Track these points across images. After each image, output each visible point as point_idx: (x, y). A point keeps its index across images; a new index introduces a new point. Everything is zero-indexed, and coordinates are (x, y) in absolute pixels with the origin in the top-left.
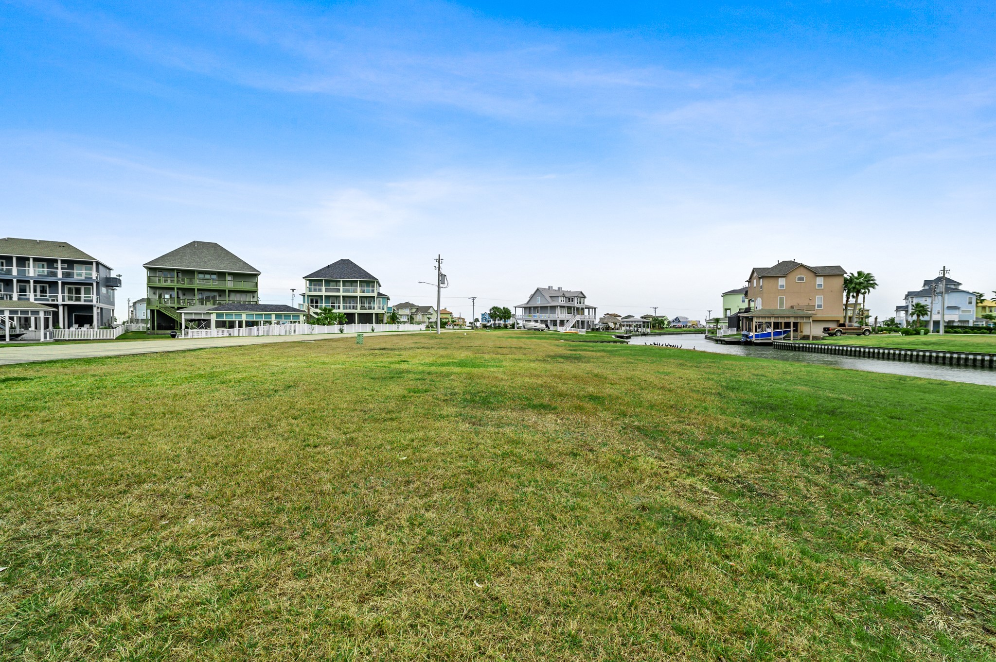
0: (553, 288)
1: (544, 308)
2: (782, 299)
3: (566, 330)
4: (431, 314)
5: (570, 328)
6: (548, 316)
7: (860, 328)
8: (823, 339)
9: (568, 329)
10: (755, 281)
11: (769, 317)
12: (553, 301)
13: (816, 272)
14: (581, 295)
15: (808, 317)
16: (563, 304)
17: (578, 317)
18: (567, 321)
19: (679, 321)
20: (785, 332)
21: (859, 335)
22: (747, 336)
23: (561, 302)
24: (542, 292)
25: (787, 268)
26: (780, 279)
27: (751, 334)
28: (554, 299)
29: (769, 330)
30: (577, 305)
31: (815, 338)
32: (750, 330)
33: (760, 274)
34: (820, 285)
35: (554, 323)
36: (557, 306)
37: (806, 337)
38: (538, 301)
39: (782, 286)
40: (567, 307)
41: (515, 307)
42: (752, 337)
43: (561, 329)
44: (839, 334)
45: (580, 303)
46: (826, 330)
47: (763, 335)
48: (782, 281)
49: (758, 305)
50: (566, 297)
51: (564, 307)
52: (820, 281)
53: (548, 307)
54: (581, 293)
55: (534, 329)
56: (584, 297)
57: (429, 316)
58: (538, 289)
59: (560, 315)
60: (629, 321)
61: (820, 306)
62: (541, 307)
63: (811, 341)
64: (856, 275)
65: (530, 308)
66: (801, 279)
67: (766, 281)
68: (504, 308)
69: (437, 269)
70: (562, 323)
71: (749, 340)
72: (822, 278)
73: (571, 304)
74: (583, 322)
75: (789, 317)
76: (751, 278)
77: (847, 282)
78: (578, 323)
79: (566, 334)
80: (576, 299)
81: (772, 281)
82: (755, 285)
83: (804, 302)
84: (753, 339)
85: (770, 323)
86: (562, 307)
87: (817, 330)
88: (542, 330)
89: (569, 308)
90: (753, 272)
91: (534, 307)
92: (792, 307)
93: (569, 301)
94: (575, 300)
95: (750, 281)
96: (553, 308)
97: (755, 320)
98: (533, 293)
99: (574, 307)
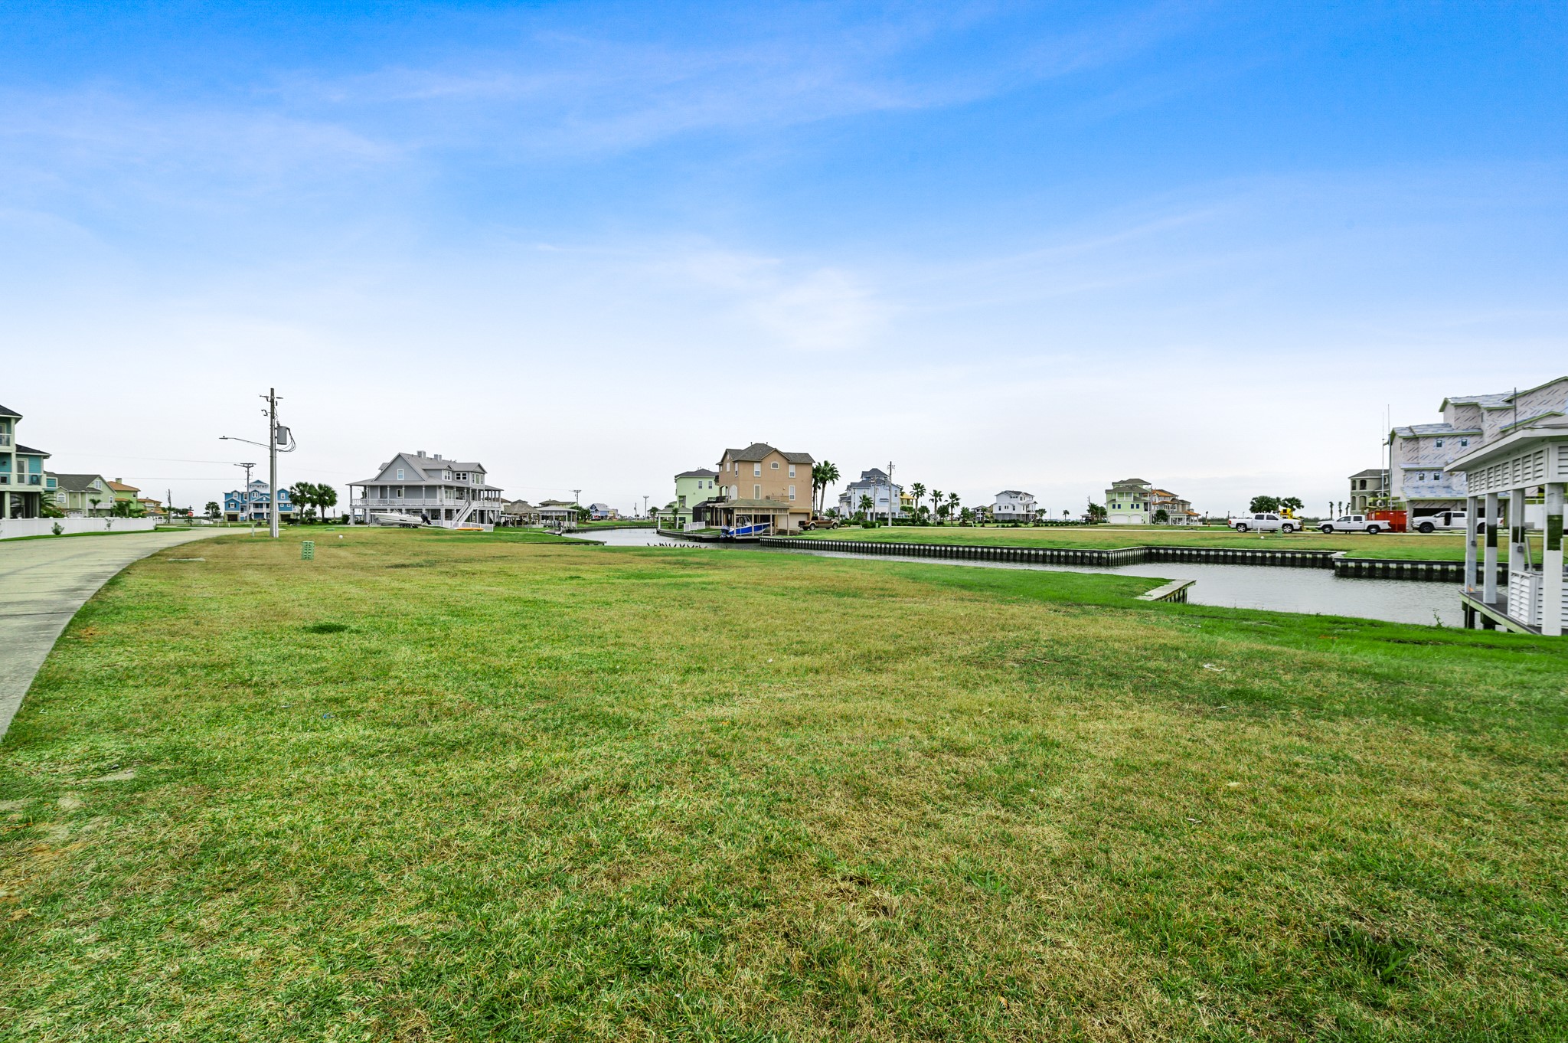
0: (427, 456)
1: (414, 490)
2: (757, 487)
3: (456, 525)
4: (98, 492)
5: (463, 522)
6: (424, 503)
7: (829, 522)
8: (800, 534)
9: (461, 523)
10: (728, 465)
11: (750, 509)
12: (430, 477)
13: (790, 459)
14: (479, 470)
15: (786, 509)
16: (449, 483)
17: (476, 505)
18: (458, 511)
19: (597, 510)
20: (765, 526)
21: (828, 528)
22: (727, 532)
23: (444, 479)
24: (410, 461)
25: (759, 453)
26: (755, 464)
27: (732, 529)
28: (432, 473)
29: (749, 524)
30: (472, 485)
31: (792, 533)
32: (729, 523)
33: (733, 457)
34: (792, 474)
35: (435, 514)
36: (440, 487)
37: (782, 532)
38: (400, 476)
39: (758, 473)
40: (457, 487)
41: (351, 486)
42: (733, 532)
43: (447, 524)
44: (813, 528)
45: (478, 482)
46: (801, 523)
47: (744, 530)
48: (757, 467)
49: (733, 494)
50: (453, 472)
51: (451, 487)
52: (792, 468)
53: (421, 486)
54: (479, 465)
55: (400, 525)
56: (483, 472)
57: (96, 497)
58: (399, 456)
59: (444, 501)
60: (547, 511)
61: (792, 497)
62: (406, 487)
63: (788, 537)
64: (823, 465)
65: (383, 488)
66: (775, 465)
67: (742, 466)
68: (320, 486)
69: (269, 415)
70: (449, 514)
71: (729, 536)
72: (794, 466)
73: (461, 482)
74: (482, 513)
75: (768, 509)
76: (722, 461)
77: (817, 471)
78: (475, 515)
79: (458, 533)
80: (471, 475)
81: (748, 466)
82: (728, 470)
83: (778, 492)
84: (734, 536)
85: (750, 516)
86: (447, 487)
87: (793, 524)
88: (415, 526)
89: (460, 489)
90: (726, 453)
91: (391, 487)
92: (768, 498)
93: (459, 478)
94: (470, 477)
95: (721, 464)
96: (432, 489)
97: (736, 512)
98: (389, 461)
99: (468, 489)
